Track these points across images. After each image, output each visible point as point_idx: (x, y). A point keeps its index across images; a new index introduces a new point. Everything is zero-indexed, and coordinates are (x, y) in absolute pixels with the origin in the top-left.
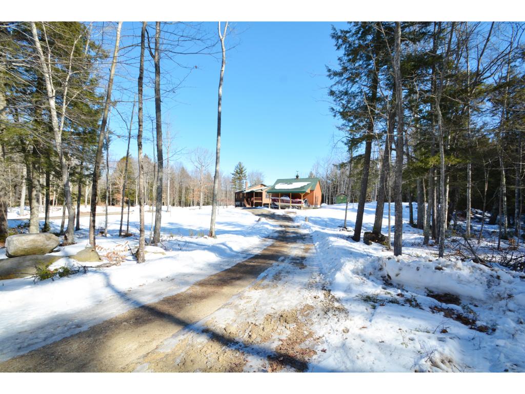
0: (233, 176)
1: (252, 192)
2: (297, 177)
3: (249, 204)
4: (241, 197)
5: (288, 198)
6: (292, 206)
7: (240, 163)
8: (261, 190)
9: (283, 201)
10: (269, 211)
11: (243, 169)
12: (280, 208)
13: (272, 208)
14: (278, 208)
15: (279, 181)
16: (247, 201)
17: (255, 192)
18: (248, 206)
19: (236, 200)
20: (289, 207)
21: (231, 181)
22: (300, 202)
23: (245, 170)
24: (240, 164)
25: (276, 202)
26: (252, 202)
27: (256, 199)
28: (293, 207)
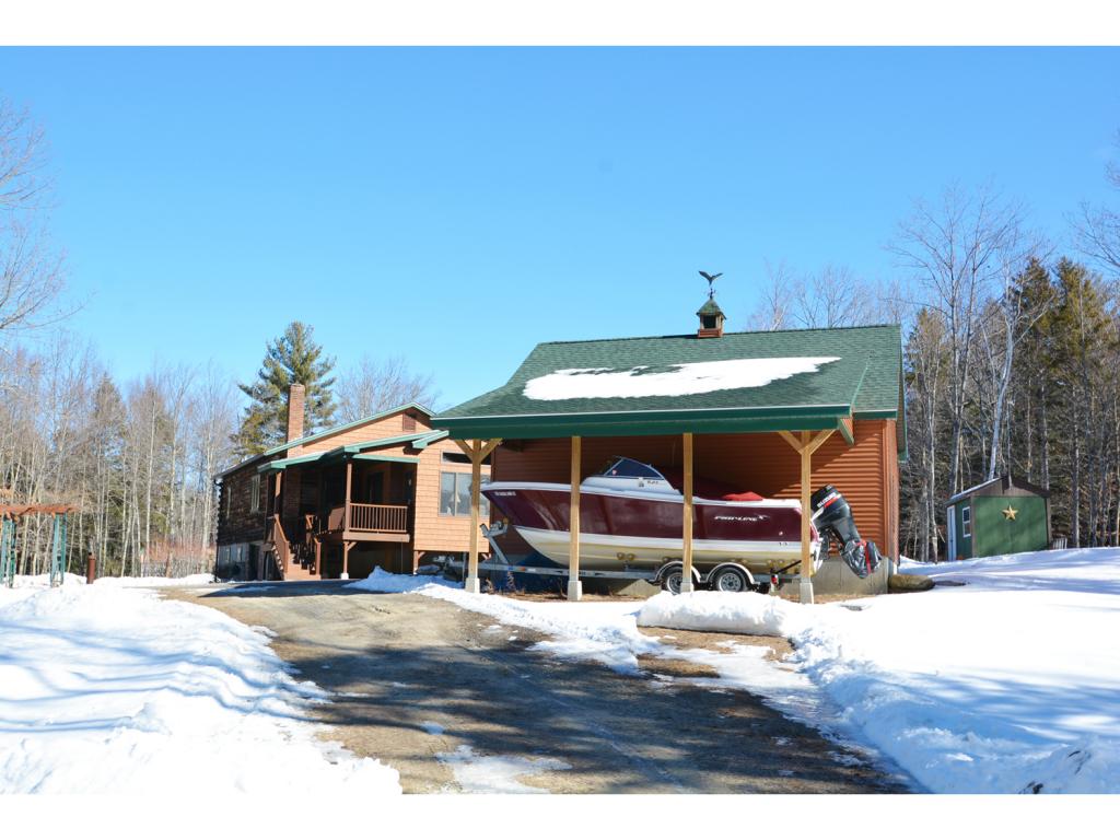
0: (249, 401)
1: (334, 464)
2: (710, 319)
3: (306, 560)
4: (255, 508)
5: (657, 489)
6: (703, 567)
7: (296, 327)
8: (408, 447)
9: (602, 515)
10: (473, 618)
11: (316, 364)
12: (576, 586)
13: (494, 582)
14: (555, 588)
15: (550, 357)
16: (295, 535)
17: (361, 466)
18: (294, 573)
19: (224, 536)
20: (665, 574)
21: (236, 429)
22: (786, 525)
23: (326, 367)
24: (296, 333)
25: (539, 524)
26: (333, 544)
27: (359, 521)
28: (711, 576)
